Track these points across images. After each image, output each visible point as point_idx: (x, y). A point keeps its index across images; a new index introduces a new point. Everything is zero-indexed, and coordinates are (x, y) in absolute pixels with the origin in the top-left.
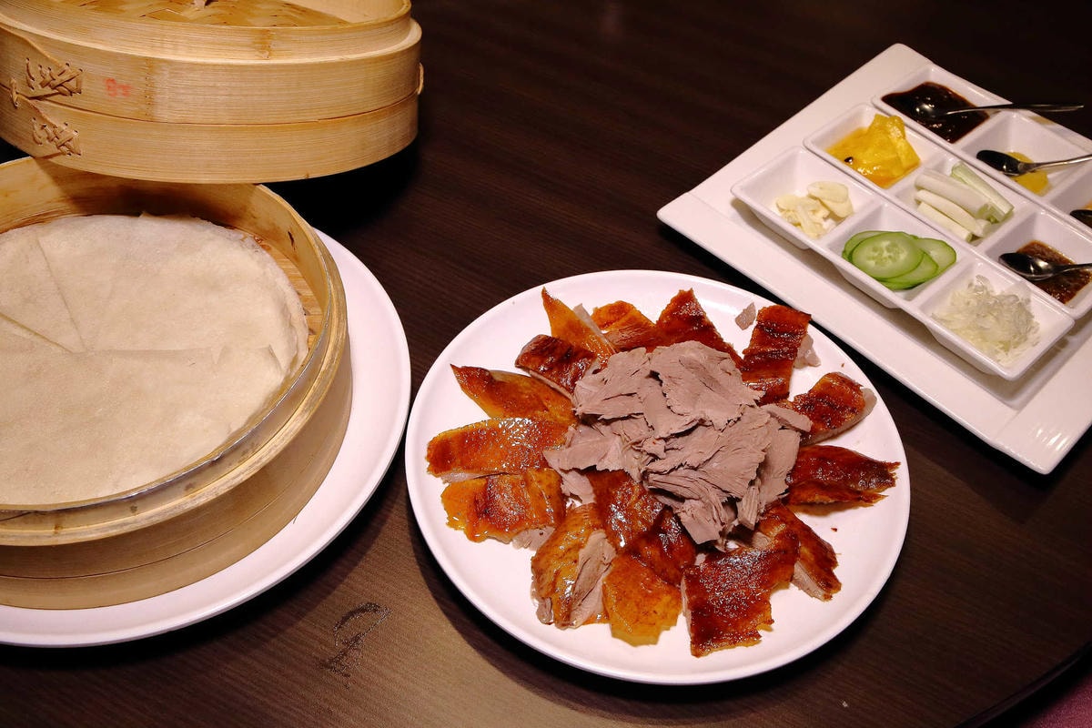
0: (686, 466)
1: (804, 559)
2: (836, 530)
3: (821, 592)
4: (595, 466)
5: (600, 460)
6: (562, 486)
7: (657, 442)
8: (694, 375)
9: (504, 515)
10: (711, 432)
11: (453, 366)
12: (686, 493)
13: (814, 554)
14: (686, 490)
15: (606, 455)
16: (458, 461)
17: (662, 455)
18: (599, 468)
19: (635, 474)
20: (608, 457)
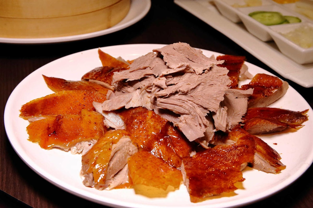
0: (180, 93)
1: (259, 151)
2: (276, 144)
3: (273, 169)
4: (125, 106)
5: (127, 103)
6: (104, 121)
7: (161, 78)
8: (182, 54)
9: (66, 133)
10: (194, 76)
11: (44, 76)
12: (181, 110)
13: (265, 149)
14: (180, 108)
15: (131, 99)
16: (41, 112)
17: (164, 86)
18: (126, 108)
19: (149, 106)
20: (132, 100)
